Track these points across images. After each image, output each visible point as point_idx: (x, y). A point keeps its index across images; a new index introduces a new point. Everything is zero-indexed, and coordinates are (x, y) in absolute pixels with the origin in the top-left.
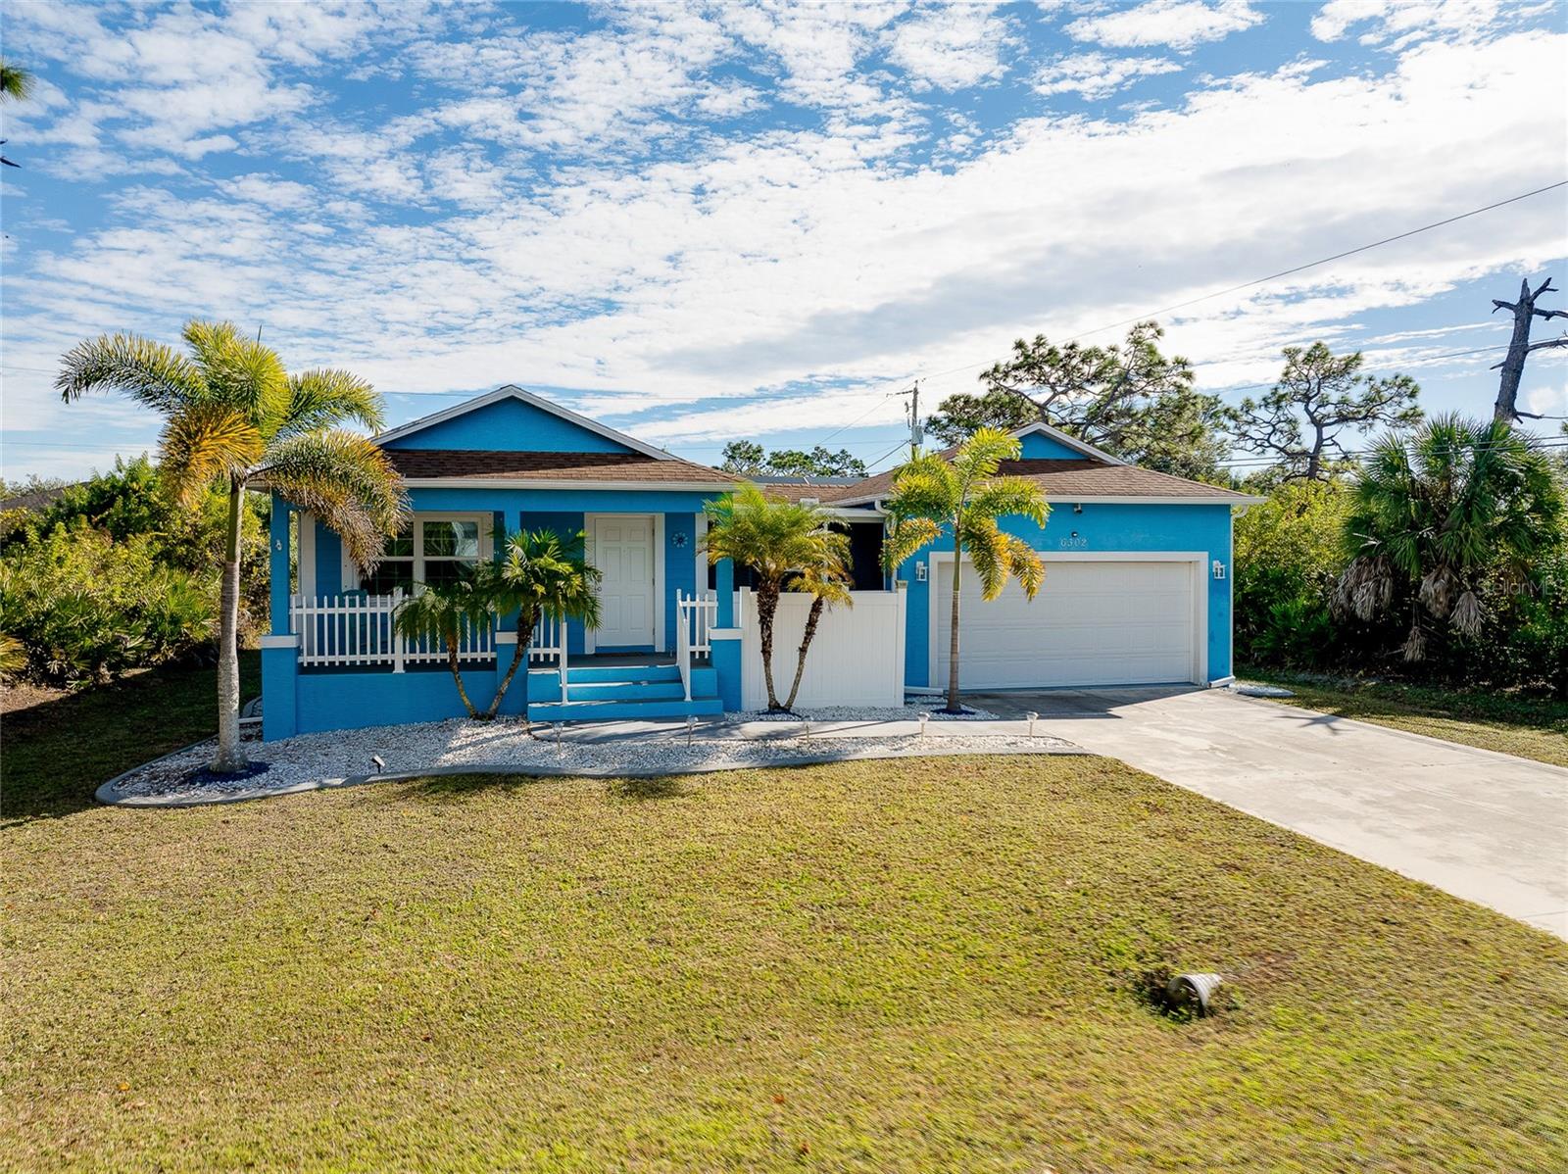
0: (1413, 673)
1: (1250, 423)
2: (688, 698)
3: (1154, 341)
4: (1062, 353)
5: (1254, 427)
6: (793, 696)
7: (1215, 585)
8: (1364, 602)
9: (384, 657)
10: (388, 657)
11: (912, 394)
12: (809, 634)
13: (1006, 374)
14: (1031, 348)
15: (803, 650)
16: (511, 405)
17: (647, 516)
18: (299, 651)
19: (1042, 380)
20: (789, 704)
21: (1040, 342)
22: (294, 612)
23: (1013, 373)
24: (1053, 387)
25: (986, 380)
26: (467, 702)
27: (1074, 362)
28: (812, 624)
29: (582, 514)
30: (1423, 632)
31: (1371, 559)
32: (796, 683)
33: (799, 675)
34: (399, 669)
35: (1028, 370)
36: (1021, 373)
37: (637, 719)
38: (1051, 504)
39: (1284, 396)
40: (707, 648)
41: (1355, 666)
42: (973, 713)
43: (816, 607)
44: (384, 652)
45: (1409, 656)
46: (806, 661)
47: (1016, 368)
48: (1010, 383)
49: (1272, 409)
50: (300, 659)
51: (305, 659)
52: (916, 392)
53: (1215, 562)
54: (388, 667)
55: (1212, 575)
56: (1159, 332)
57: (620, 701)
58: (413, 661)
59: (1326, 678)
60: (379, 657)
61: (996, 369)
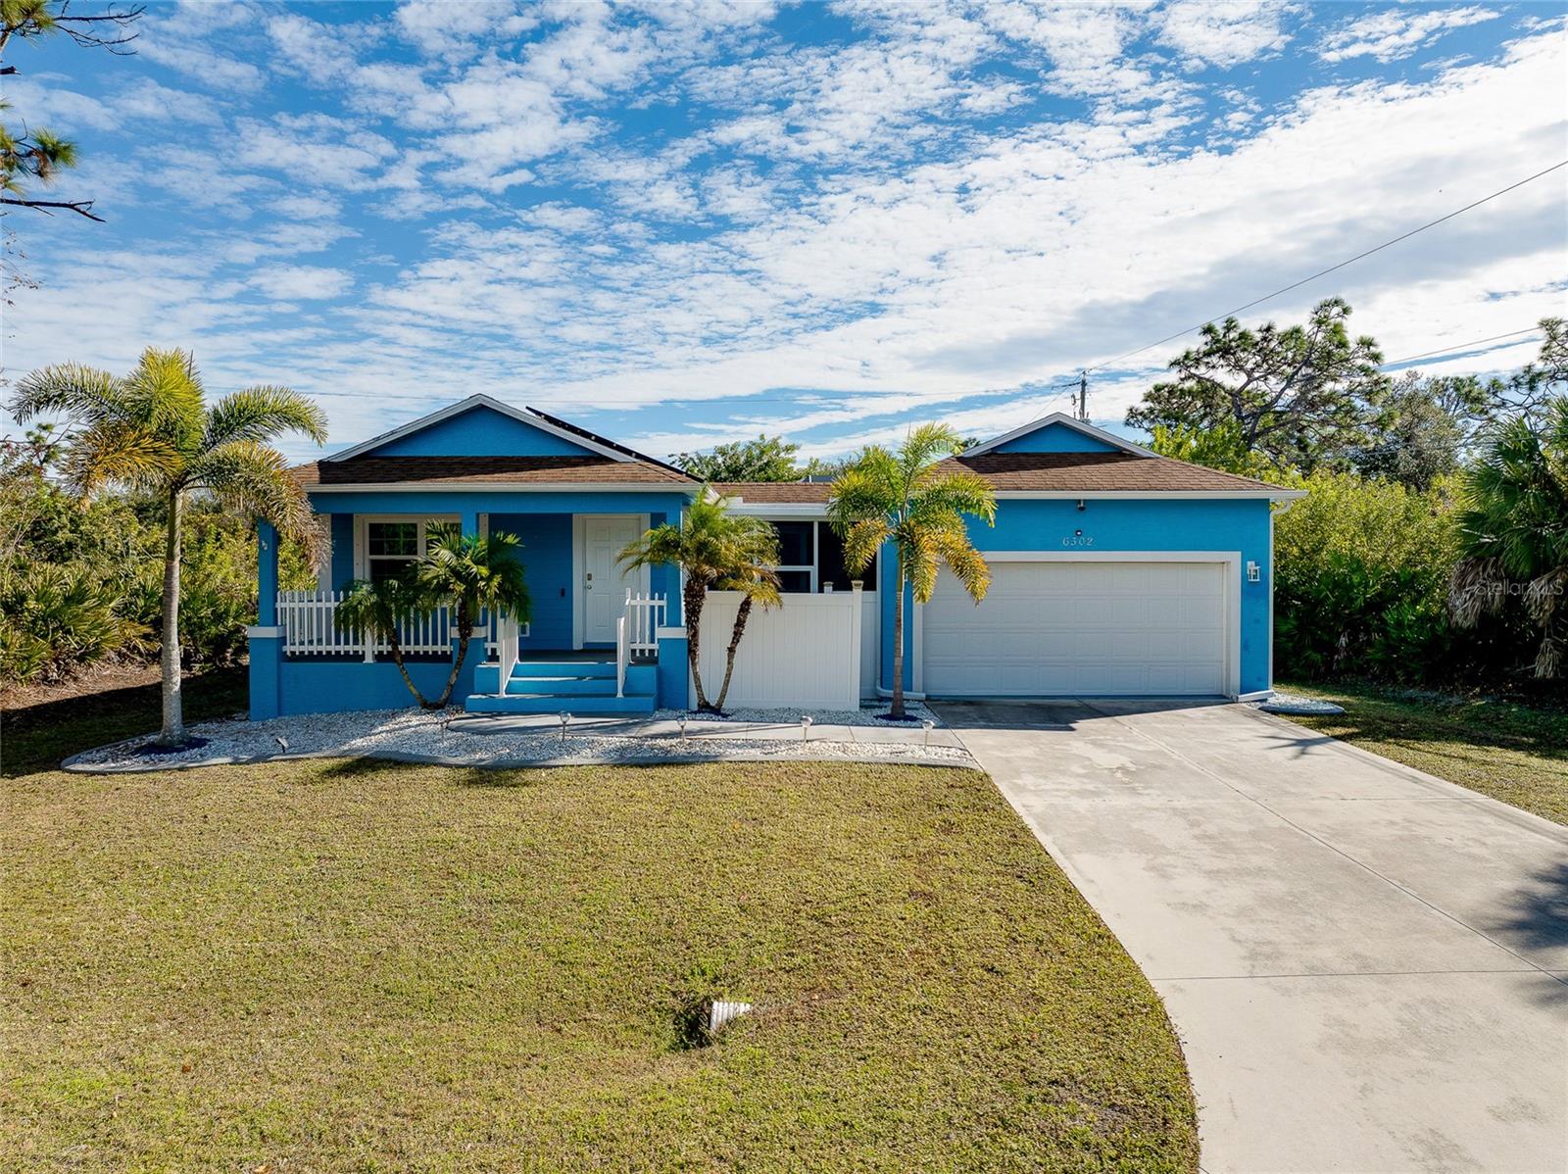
2: (620, 695)
3: (1339, 319)
4: (1258, 336)
6: (723, 696)
7: (1250, 590)
9: (356, 648)
10: (358, 648)
11: (1079, 387)
12: (737, 635)
13: (1197, 361)
14: (1221, 332)
15: (731, 650)
16: (479, 412)
17: (634, 516)
18: (282, 640)
19: (1238, 366)
20: (720, 704)
21: (1230, 325)
22: (279, 605)
23: (1206, 360)
24: (1249, 373)
25: (1177, 368)
26: (415, 692)
27: (1273, 344)
28: (740, 624)
29: (571, 515)
30: (1556, 645)
32: (727, 683)
33: (728, 675)
34: (369, 659)
35: (1222, 356)
36: (1214, 359)
39: (1540, 374)
40: (655, 646)
42: (920, 720)
43: (745, 607)
44: (356, 642)
45: (1540, 672)
46: (735, 661)
47: (1208, 354)
48: (1202, 371)
50: (284, 648)
51: (288, 649)
52: (1084, 383)
53: (1249, 563)
54: (359, 657)
55: (1244, 576)
56: (1346, 311)
57: (556, 696)
58: (381, 653)
60: (351, 648)
61: (1186, 357)
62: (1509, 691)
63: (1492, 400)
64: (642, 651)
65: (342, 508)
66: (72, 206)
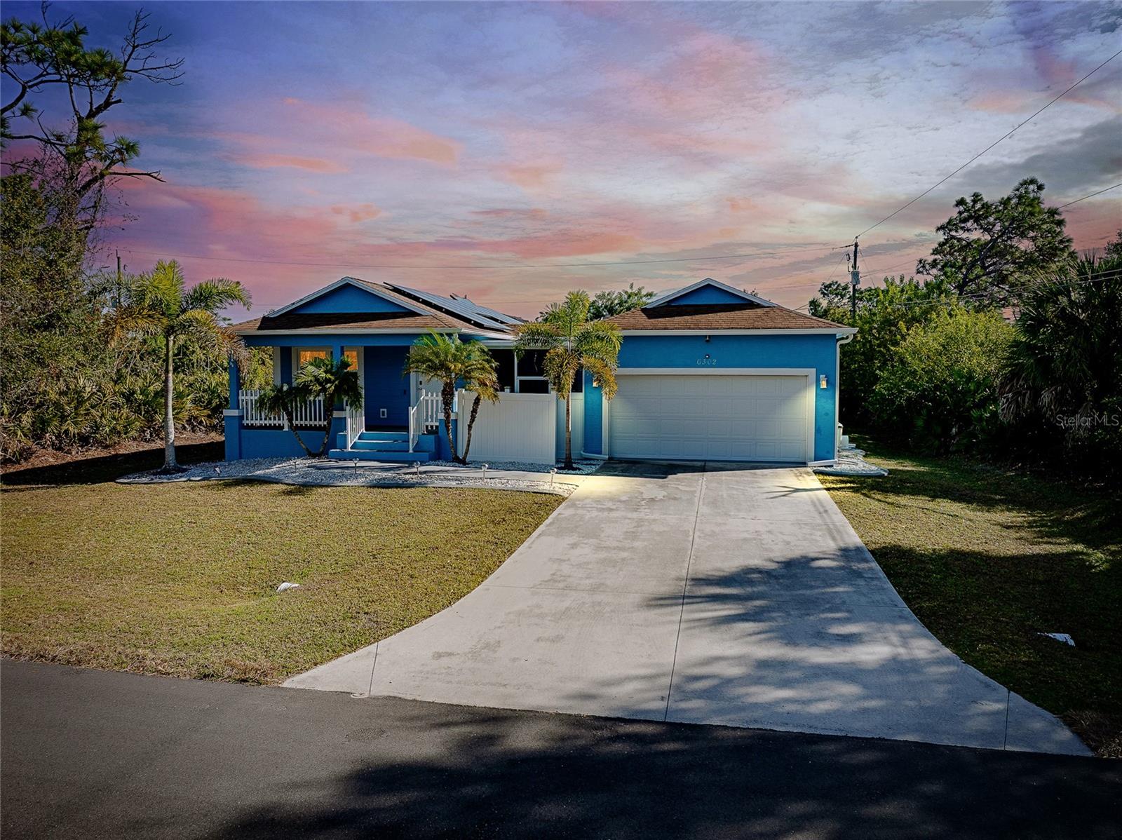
2: (411, 451)
3: (1036, 194)
4: (1000, 206)
6: (466, 453)
7: (822, 394)
9: (280, 422)
11: (853, 247)
12: (473, 418)
13: (956, 226)
14: (970, 204)
15: (470, 426)
16: (346, 288)
18: (241, 418)
20: (465, 458)
21: (976, 198)
22: (240, 398)
23: (962, 225)
25: (941, 232)
26: (304, 447)
28: (474, 411)
29: (409, 347)
32: (468, 445)
33: (469, 441)
34: (286, 429)
35: (975, 222)
37: (375, 461)
40: (435, 424)
42: (579, 469)
43: (477, 401)
44: (279, 418)
46: (472, 432)
47: (963, 221)
48: (960, 233)
50: (243, 422)
51: (245, 422)
52: (856, 245)
53: (821, 376)
54: (281, 427)
55: (818, 385)
56: (1040, 187)
59: (991, 468)
60: (277, 422)
64: (432, 427)
65: (286, 344)
66: (149, 175)
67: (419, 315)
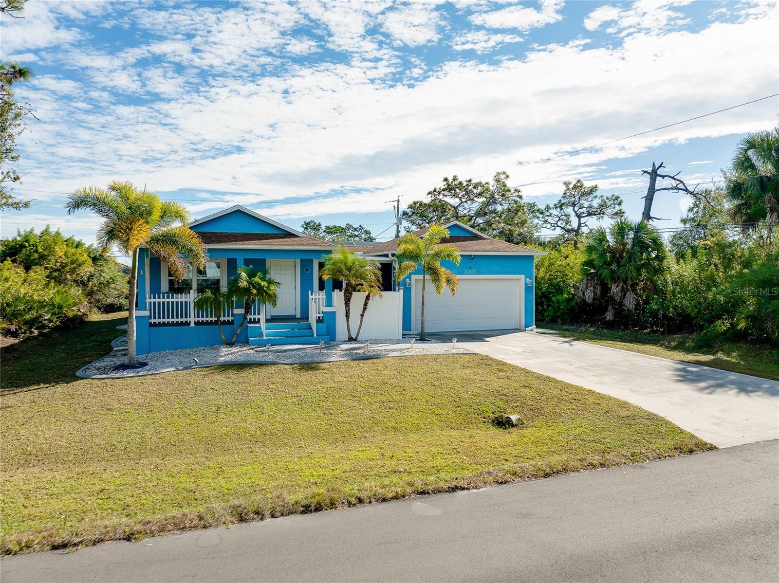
0: (610, 325)
1: (548, 216)
2: (315, 335)
3: (505, 180)
4: (465, 184)
5: (551, 218)
6: (358, 334)
7: (528, 289)
8: (589, 296)
9: (186, 320)
10: (188, 320)
11: (397, 202)
12: (365, 309)
13: (439, 193)
14: (451, 181)
15: (362, 315)
16: (238, 213)
17: (293, 260)
18: (149, 317)
19: (455, 196)
20: (357, 337)
21: (455, 179)
22: (148, 300)
23: (443, 192)
24: (460, 199)
25: (430, 195)
26: (224, 338)
27: (470, 188)
28: (366, 304)
29: (265, 260)
30: (613, 308)
31: (592, 278)
32: (359, 329)
33: (360, 326)
34: (192, 325)
35: (449, 191)
36: (446, 193)
37: (294, 344)
38: (461, 256)
39: (564, 204)
40: (321, 315)
41: (586, 322)
42: (430, 341)
43: (368, 298)
44: (186, 317)
45: (608, 318)
46: (363, 320)
47: (444, 190)
48: (441, 197)
49: (559, 210)
50: (150, 321)
52: (398, 201)
53: (527, 279)
54: (187, 324)
55: (526, 284)
56: (507, 177)
57: (287, 337)
58: (198, 321)
59: (574, 327)
60: (184, 320)
61: (435, 191)
62: (600, 325)
63: (546, 214)
64: (319, 317)
67: (298, 236)
